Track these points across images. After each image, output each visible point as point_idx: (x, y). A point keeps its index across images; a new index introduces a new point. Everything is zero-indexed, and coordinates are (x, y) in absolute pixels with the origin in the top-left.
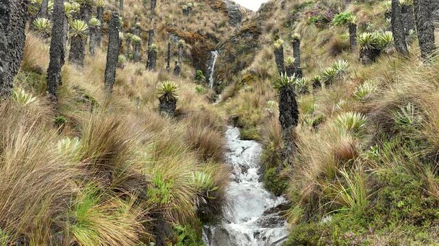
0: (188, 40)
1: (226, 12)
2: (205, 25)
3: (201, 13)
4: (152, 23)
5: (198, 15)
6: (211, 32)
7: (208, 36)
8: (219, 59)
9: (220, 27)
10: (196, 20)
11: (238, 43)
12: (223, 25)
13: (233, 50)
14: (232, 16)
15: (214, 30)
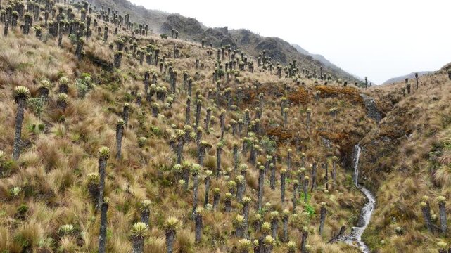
0: (337, 141)
1: (364, 105)
2: (348, 122)
3: (343, 111)
4: (308, 130)
5: (341, 113)
6: (353, 129)
7: (352, 133)
8: (363, 156)
9: (360, 121)
10: (341, 119)
11: (378, 145)
12: (362, 118)
13: (375, 152)
14: (369, 108)
15: (355, 126)
